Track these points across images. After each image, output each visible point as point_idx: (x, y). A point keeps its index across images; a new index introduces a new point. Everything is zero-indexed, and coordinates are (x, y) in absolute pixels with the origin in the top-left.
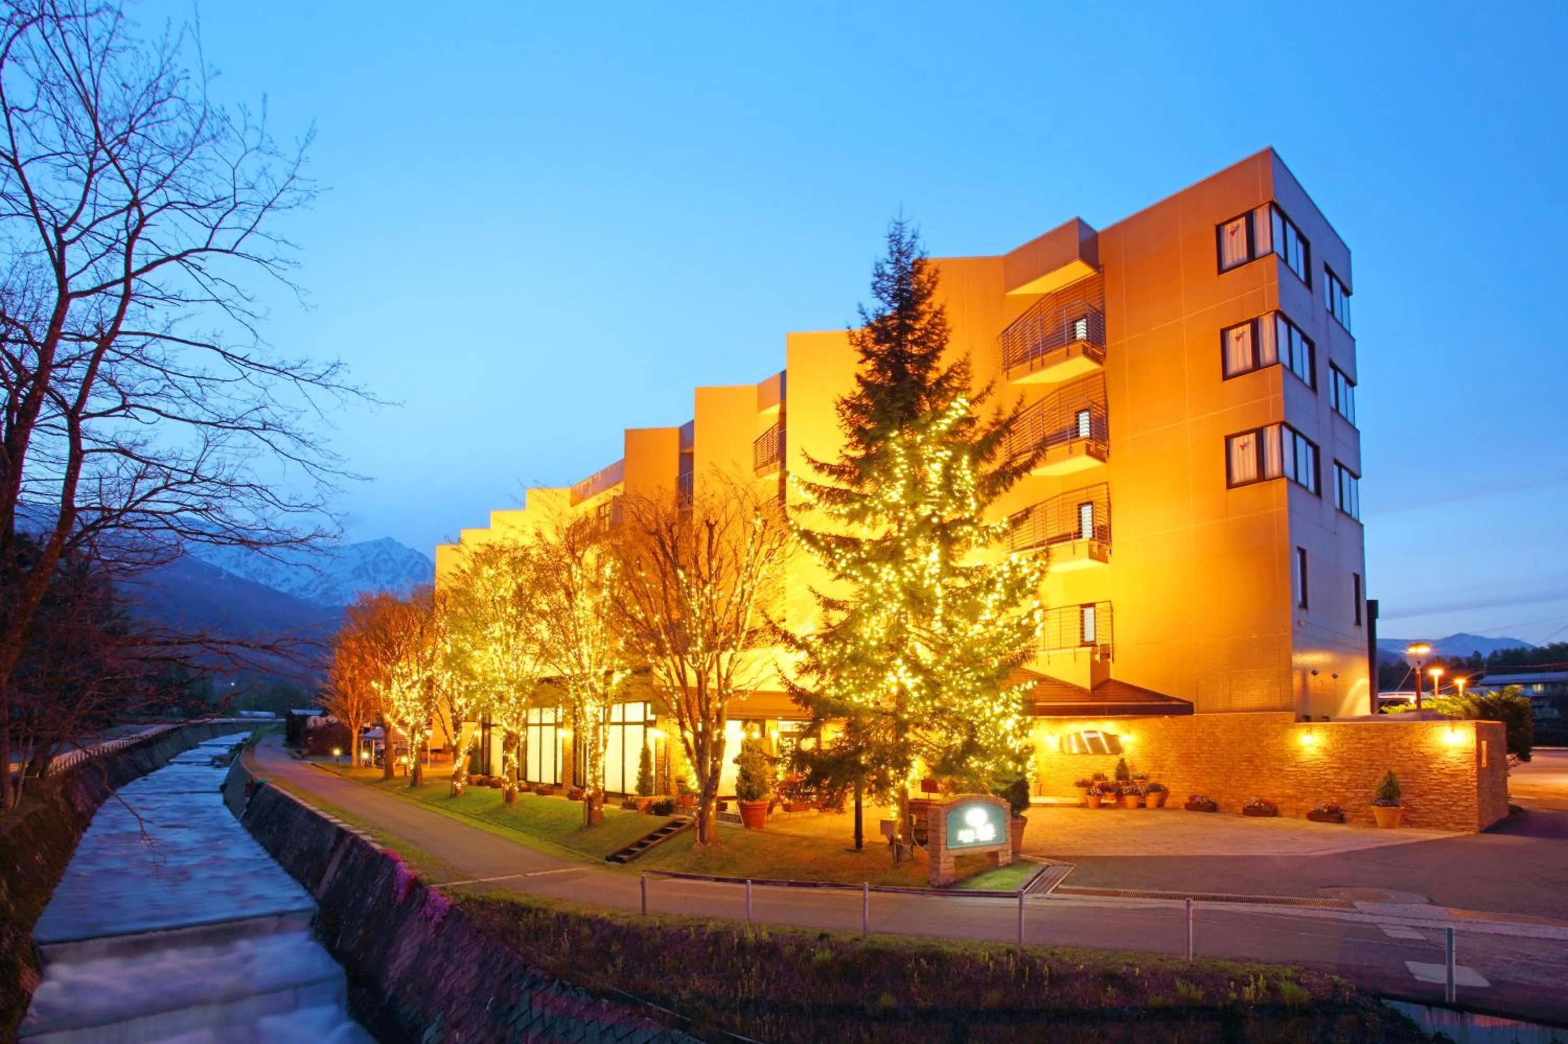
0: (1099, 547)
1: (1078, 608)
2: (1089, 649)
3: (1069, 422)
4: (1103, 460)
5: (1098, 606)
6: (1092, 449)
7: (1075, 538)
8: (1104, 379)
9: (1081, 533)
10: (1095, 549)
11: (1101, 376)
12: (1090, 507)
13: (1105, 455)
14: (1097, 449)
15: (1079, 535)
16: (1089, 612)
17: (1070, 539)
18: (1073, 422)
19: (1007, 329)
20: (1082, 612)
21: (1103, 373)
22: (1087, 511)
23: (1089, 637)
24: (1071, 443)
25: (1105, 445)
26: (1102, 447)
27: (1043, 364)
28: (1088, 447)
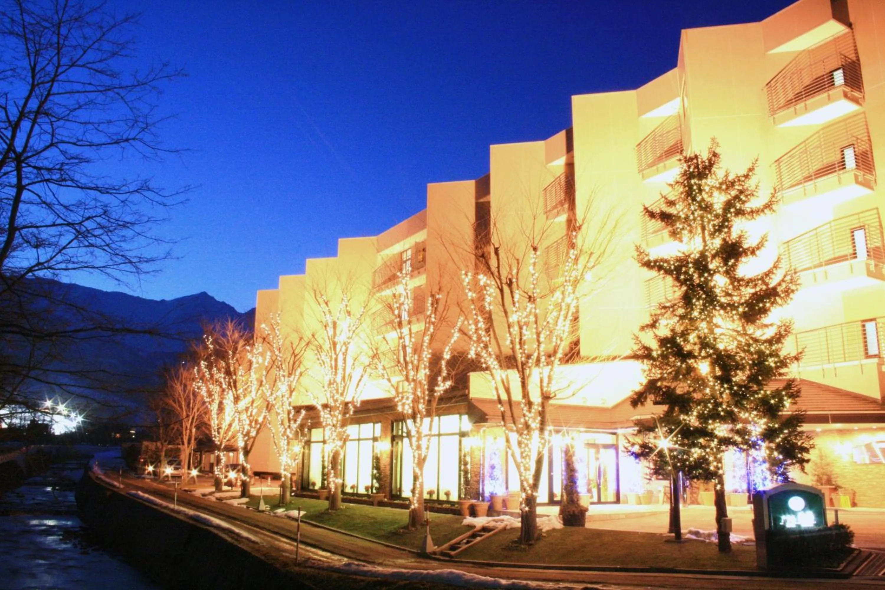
0: (876, 266)
1: (860, 324)
2: (876, 360)
3: (835, 157)
4: (871, 188)
5: (878, 320)
6: (860, 179)
7: (851, 258)
8: (865, 118)
9: (855, 254)
10: (872, 268)
11: (862, 116)
12: (862, 232)
13: (873, 183)
14: (865, 179)
15: (854, 255)
16: (870, 327)
17: (847, 259)
18: (839, 156)
19: (770, 82)
20: (864, 326)
21: (864, 113)
22: (859, 235)
23: (873, 350)
24: (839, 174)
25: (872, 175)
26: (868, 177)
27: (806, 109)
28: (856, 177)
